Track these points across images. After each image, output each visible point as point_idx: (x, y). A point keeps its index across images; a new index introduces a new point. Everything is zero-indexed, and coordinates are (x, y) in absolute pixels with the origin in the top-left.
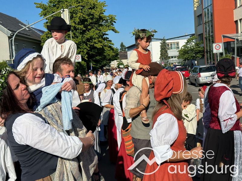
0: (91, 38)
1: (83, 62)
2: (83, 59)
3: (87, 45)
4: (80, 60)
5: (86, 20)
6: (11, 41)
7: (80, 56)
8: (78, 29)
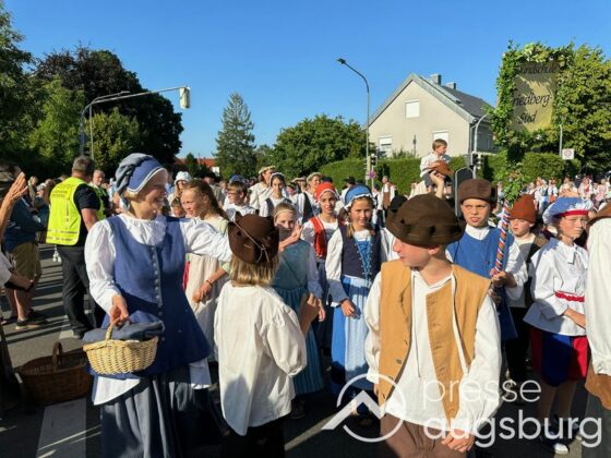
0: (596, 124)
1: (576, 161)
2: (576, 156)
3: (586, 134)
4: (572, 157)
5: (591, 97)
6: (474, 129)
7: (572, 151)
8: (575, 111)
